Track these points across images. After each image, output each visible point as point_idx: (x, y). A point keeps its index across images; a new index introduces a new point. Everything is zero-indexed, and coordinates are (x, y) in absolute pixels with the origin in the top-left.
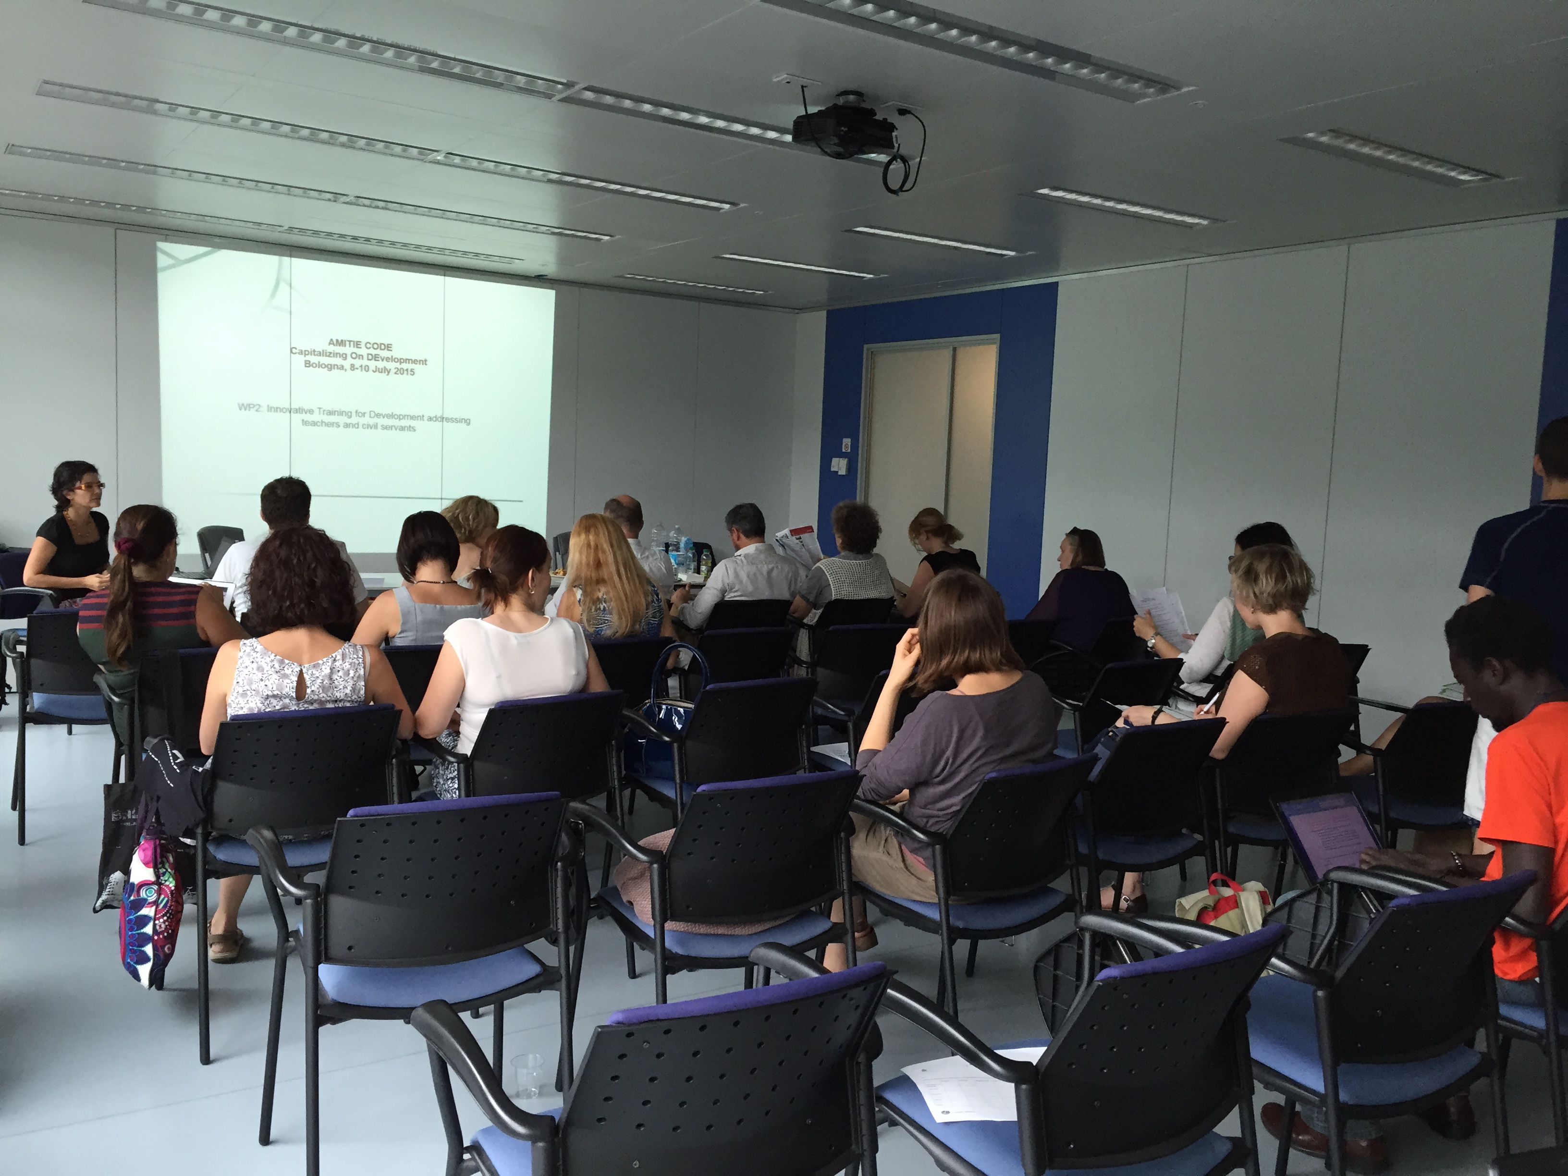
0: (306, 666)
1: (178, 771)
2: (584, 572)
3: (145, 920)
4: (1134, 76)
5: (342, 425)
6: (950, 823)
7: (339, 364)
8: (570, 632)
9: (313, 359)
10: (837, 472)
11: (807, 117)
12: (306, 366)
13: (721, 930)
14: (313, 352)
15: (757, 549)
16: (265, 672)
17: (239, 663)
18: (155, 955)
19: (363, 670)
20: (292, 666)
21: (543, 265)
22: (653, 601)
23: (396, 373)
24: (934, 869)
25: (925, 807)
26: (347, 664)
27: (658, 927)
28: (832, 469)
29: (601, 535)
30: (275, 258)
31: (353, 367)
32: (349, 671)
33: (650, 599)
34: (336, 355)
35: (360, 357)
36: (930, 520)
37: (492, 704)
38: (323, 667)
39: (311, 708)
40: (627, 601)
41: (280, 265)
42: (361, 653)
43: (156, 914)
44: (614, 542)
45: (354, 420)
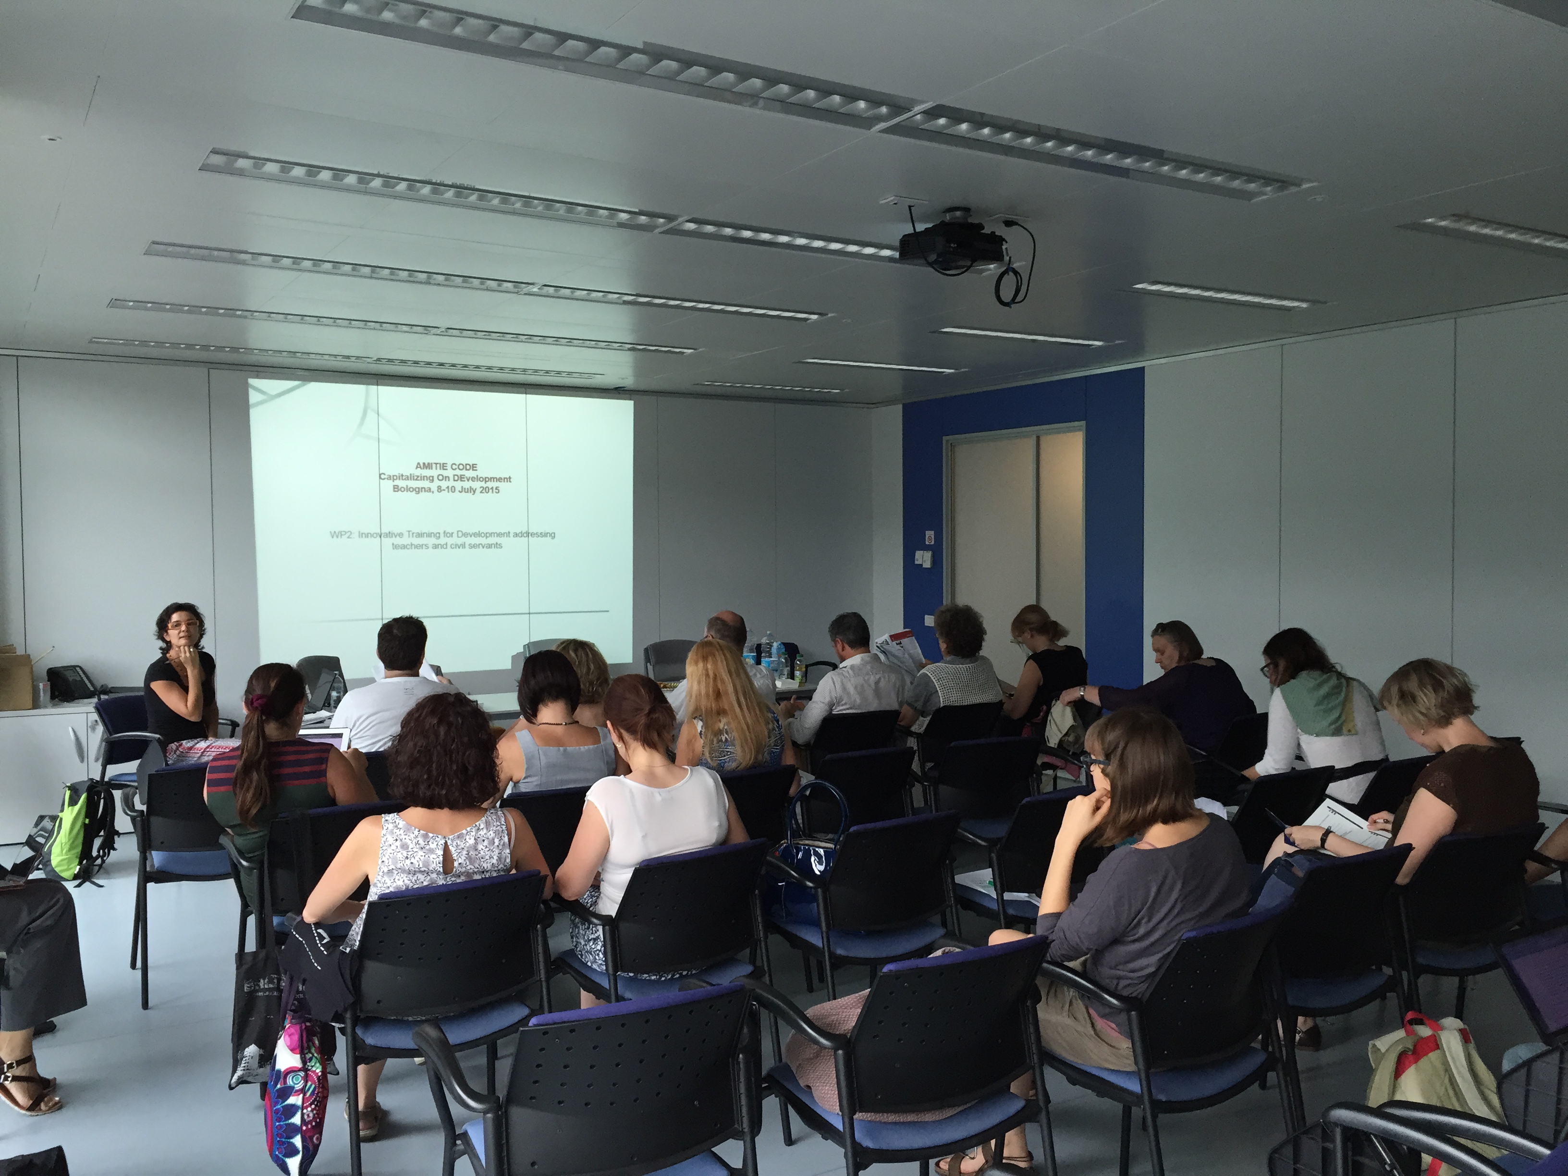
0: (450, 837)
1: (325, 953)
2: (704, 703)
3: (291, 1110)
4: (1251, 177)
5: (430, 546)
6: (1143, 987)
7: (426, 487)
8: (710, 782)
9: (401, 483)
10: (922, 565)
11: (916, 234)
12: (395, 491)
13: (911, 1118)
14: (401, 477)
15: (862, 660)
16: (410, 849)
17: (382, 842)
18: (304, 1147)
19: (506, 837)
20: (437, 839)
21: (623, 379)
22: (774, 729)
23: (481, 492)
24: (1131, 1037)
25: (1115, 967)
26: (491, 832)
27: (847, 1120)
28: (916, 562)
29: (719, 662)
30: (362, 388)
31: (440, 489)
32: (494, 839)
33: (771, 726)
34: (423, 478)
35: (447, 478)
36: (1033, 617)
37: (637, 865)
38: (468, 837)
39: (458, 881)
40: (750, 732)
41: (367, 394)
42: (503, 819)
43: (303, 1103)
44: (733, 670)
45: (443, 541)
